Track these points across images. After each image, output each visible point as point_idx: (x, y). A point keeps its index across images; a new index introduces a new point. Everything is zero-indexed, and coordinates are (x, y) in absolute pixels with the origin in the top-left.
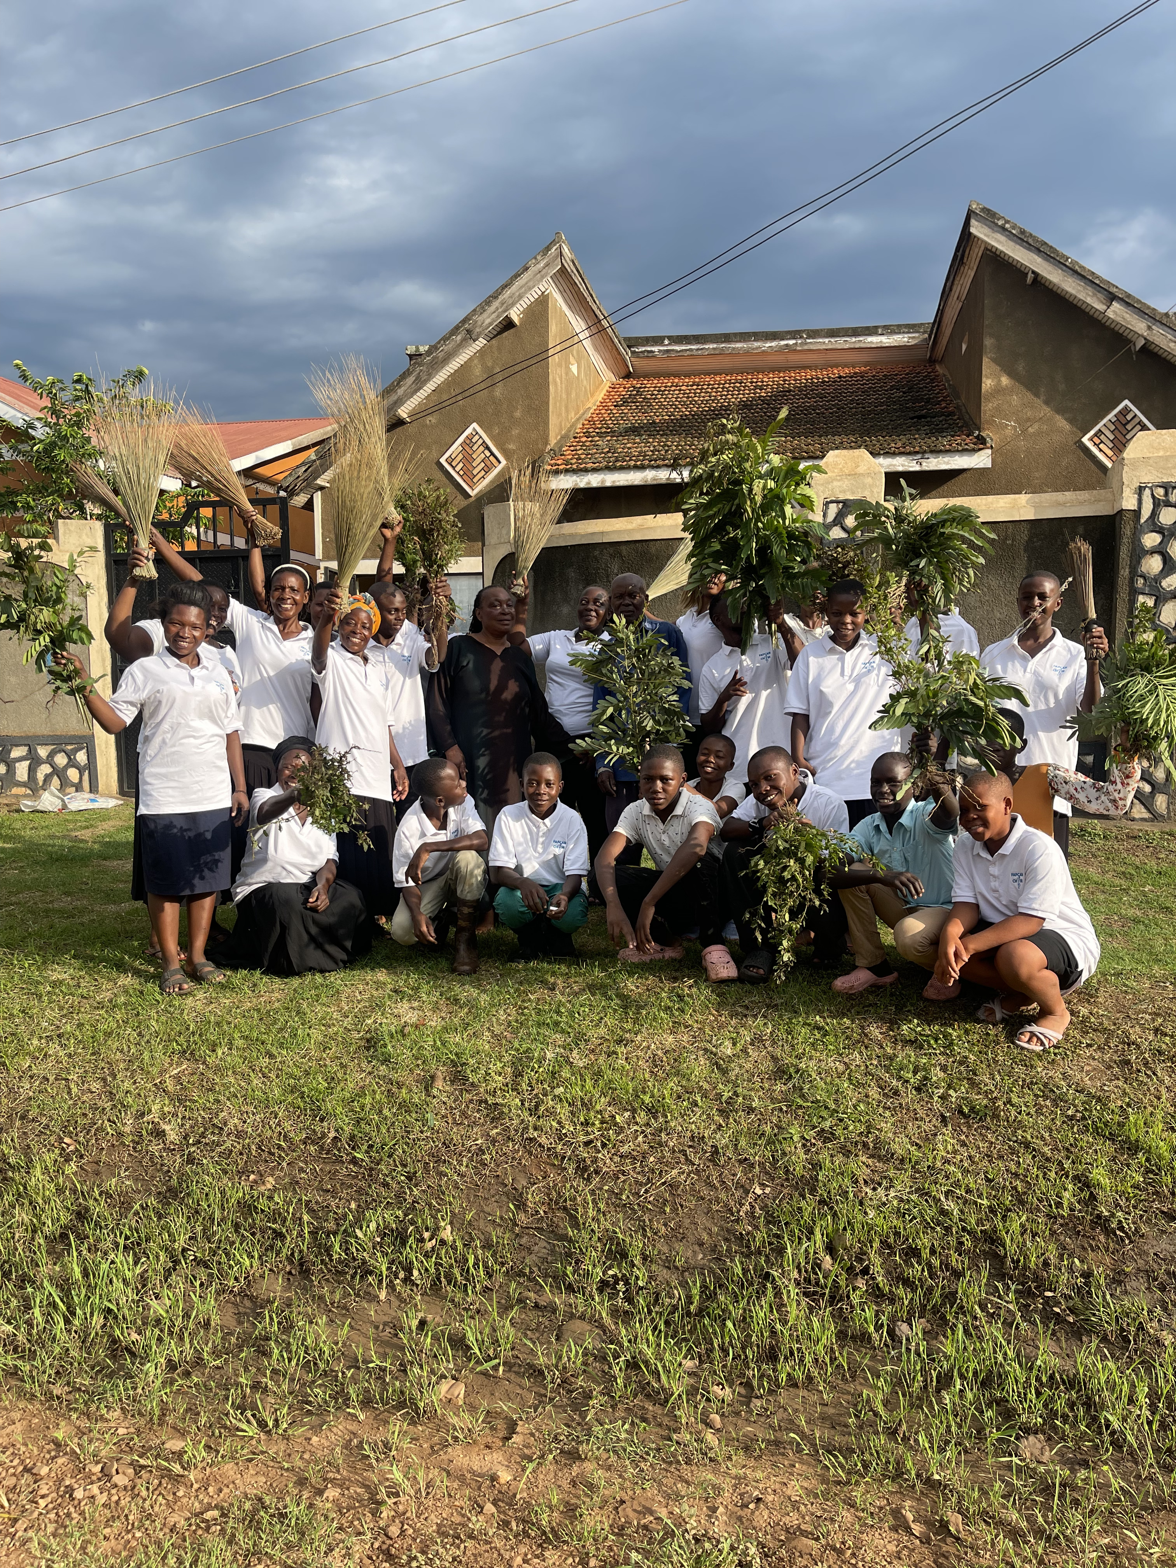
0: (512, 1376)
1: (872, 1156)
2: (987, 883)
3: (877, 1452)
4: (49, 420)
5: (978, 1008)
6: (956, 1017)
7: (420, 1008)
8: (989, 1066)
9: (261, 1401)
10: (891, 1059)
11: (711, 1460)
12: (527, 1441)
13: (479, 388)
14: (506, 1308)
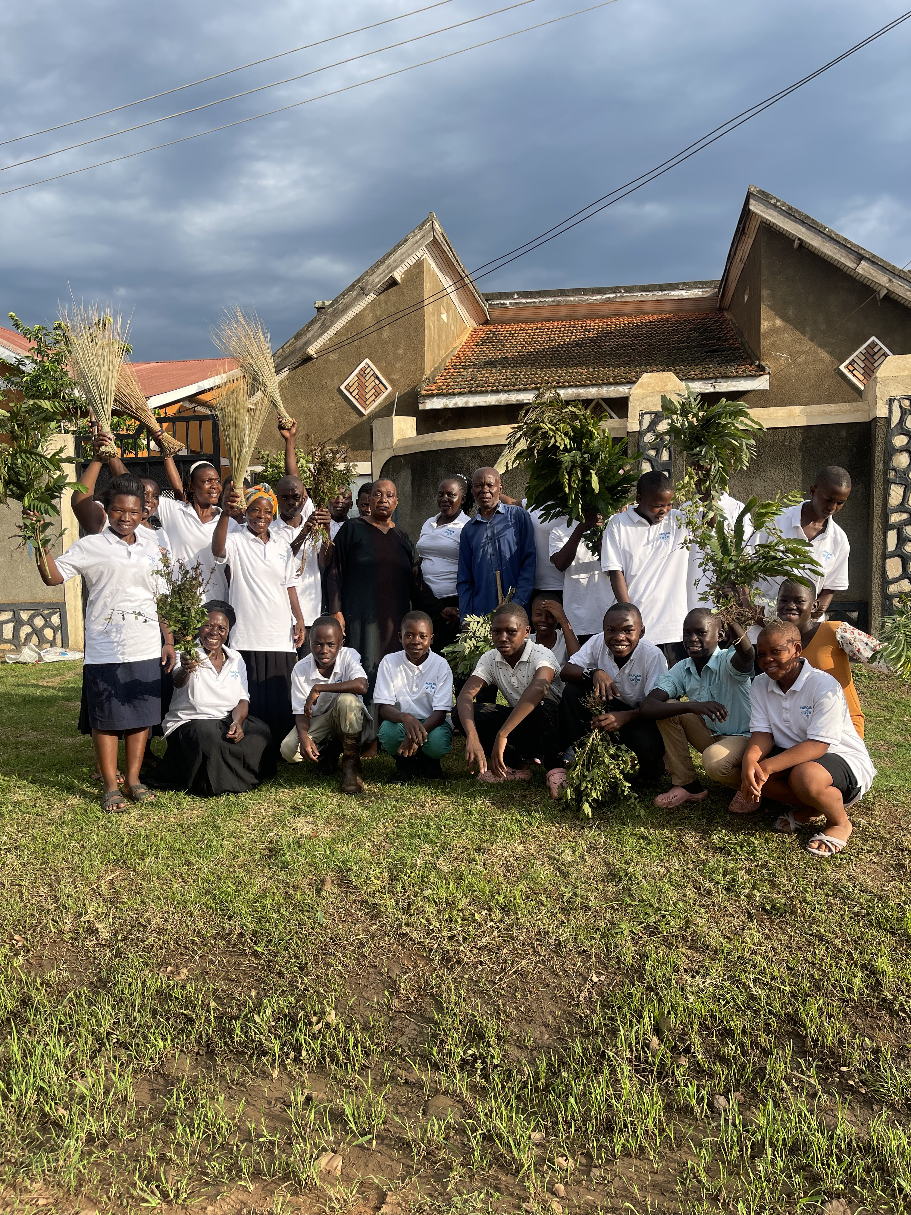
0: (384, 1148)
1: (690, 948)
2: (780, 716)
4: (36, 358)
5: (775, 820)
6: (758, 828)
7: (314, 822)
8: (786, 869)
9: (165, 1173)
10: (705, 863)
12: (395, 1211)
13: (369, 331)
14: (381, 1085)
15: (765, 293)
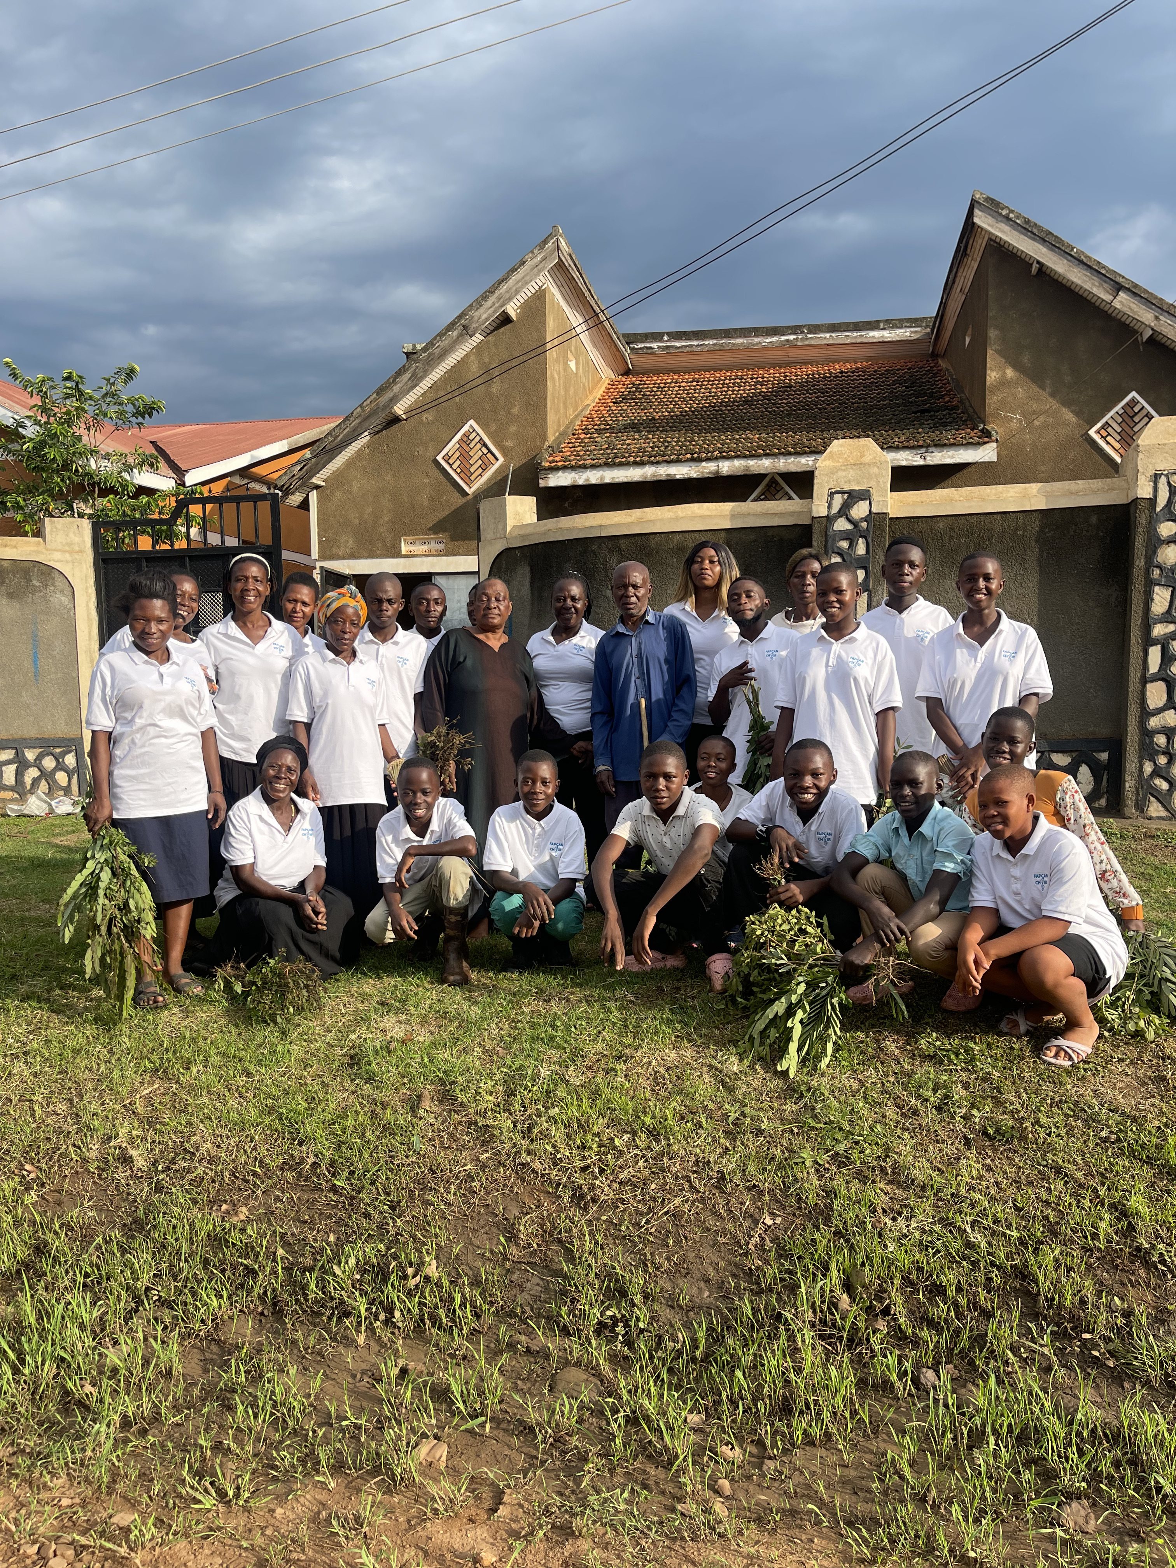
0: (501, 1434)
1: (890, 1182)
2: (1008, 887)
3: (904, 1523)
4: (39, 418)
5: (999, 1020)
6: (978, 1030)
7: (408, 1021)
8: (1014, 1083)
9: (221, 1466)
10: (909, 1075)
11: (720, 1535)
12: (515, 1513)
13: (474, 383)
14: (496, 1354)
15: (992, 334)
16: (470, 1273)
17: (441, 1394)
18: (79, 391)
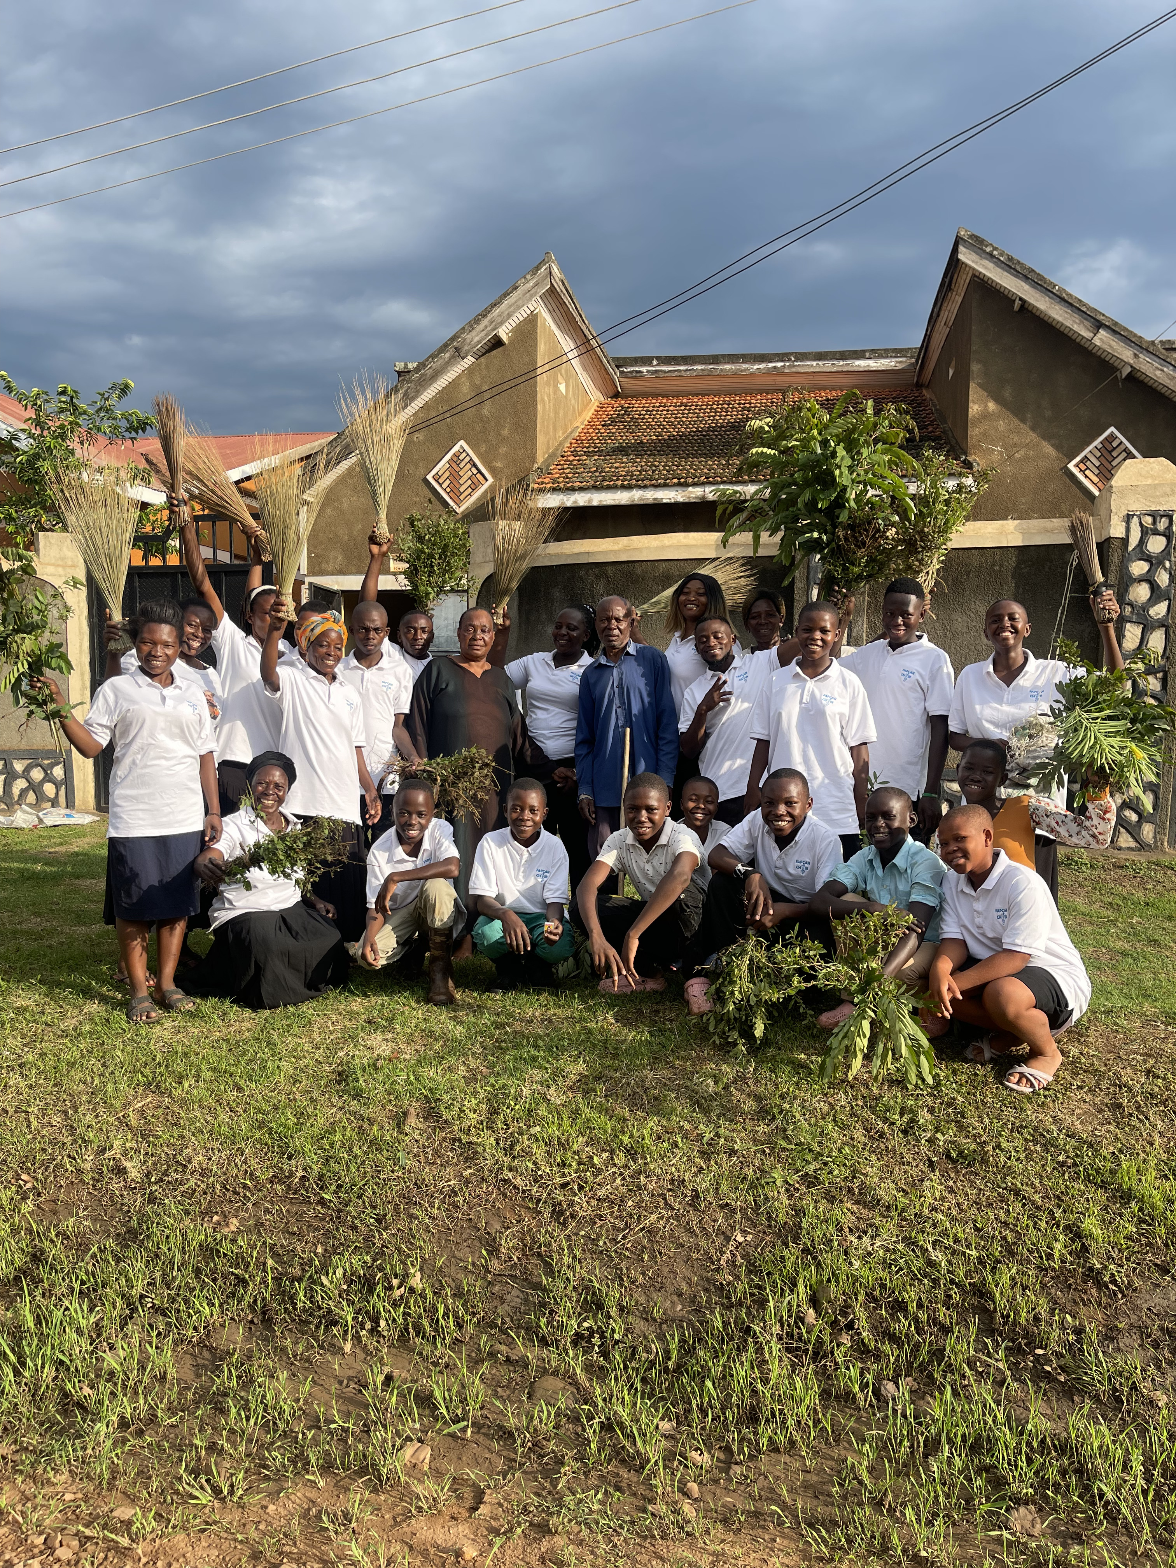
0: (481, 1438)
1: (857, 1203)
2: (972, 920)
3: (861, 1525)
4: (33, 431)
5: (966, 1047)
6: (944, 1056)
7: (394, 1040)
8: (977, 1108)
9: (216, 1465)
10: (877, 1099)
11: (688, 1534)
12: (495, 1512)
13: (466, 405)
14: (477, 1363)
15: (975, 367)
16: (453, 1285)
17: (425, 1400)
18: (73, 405)
